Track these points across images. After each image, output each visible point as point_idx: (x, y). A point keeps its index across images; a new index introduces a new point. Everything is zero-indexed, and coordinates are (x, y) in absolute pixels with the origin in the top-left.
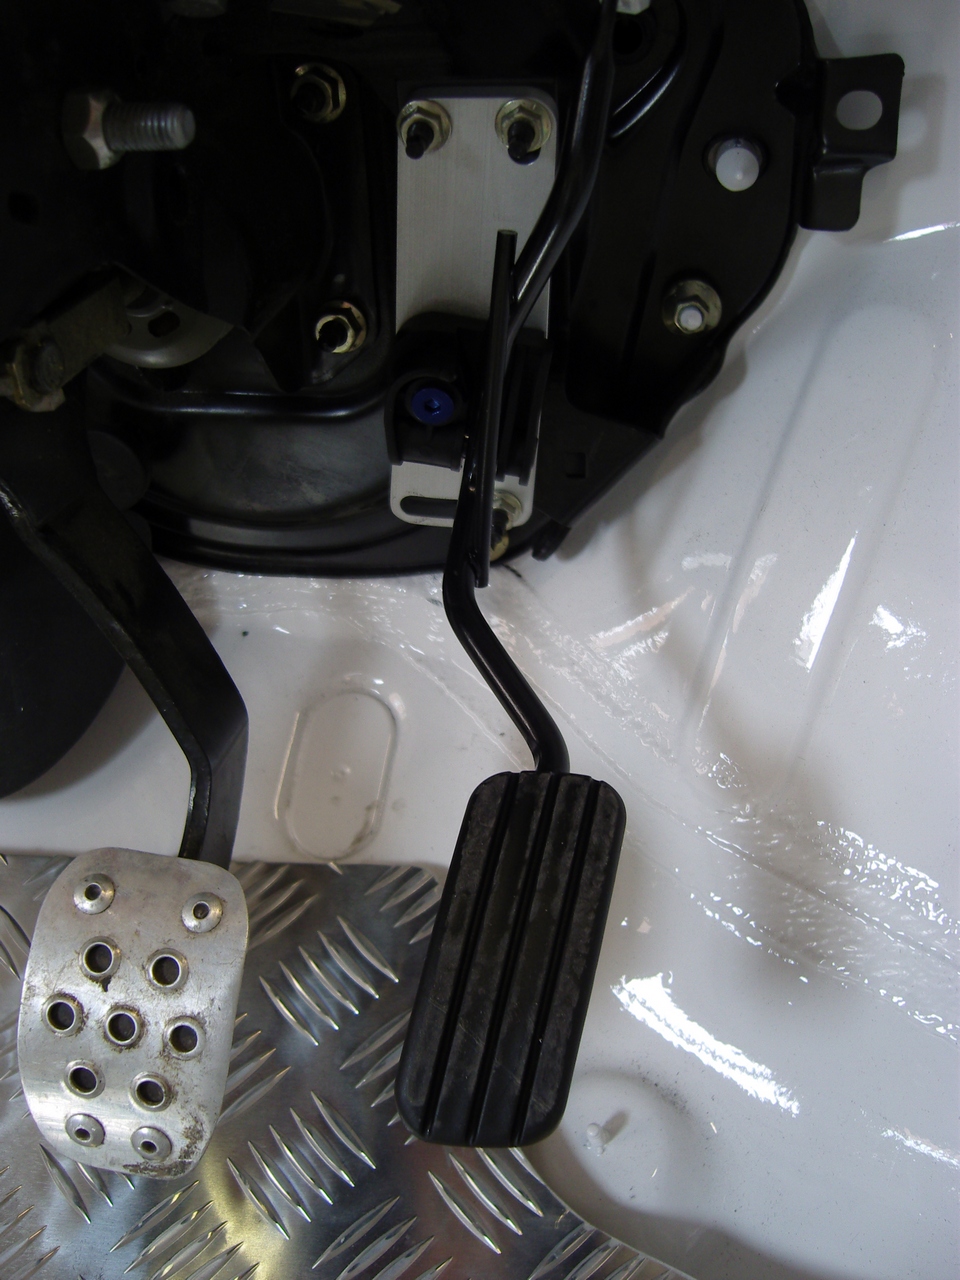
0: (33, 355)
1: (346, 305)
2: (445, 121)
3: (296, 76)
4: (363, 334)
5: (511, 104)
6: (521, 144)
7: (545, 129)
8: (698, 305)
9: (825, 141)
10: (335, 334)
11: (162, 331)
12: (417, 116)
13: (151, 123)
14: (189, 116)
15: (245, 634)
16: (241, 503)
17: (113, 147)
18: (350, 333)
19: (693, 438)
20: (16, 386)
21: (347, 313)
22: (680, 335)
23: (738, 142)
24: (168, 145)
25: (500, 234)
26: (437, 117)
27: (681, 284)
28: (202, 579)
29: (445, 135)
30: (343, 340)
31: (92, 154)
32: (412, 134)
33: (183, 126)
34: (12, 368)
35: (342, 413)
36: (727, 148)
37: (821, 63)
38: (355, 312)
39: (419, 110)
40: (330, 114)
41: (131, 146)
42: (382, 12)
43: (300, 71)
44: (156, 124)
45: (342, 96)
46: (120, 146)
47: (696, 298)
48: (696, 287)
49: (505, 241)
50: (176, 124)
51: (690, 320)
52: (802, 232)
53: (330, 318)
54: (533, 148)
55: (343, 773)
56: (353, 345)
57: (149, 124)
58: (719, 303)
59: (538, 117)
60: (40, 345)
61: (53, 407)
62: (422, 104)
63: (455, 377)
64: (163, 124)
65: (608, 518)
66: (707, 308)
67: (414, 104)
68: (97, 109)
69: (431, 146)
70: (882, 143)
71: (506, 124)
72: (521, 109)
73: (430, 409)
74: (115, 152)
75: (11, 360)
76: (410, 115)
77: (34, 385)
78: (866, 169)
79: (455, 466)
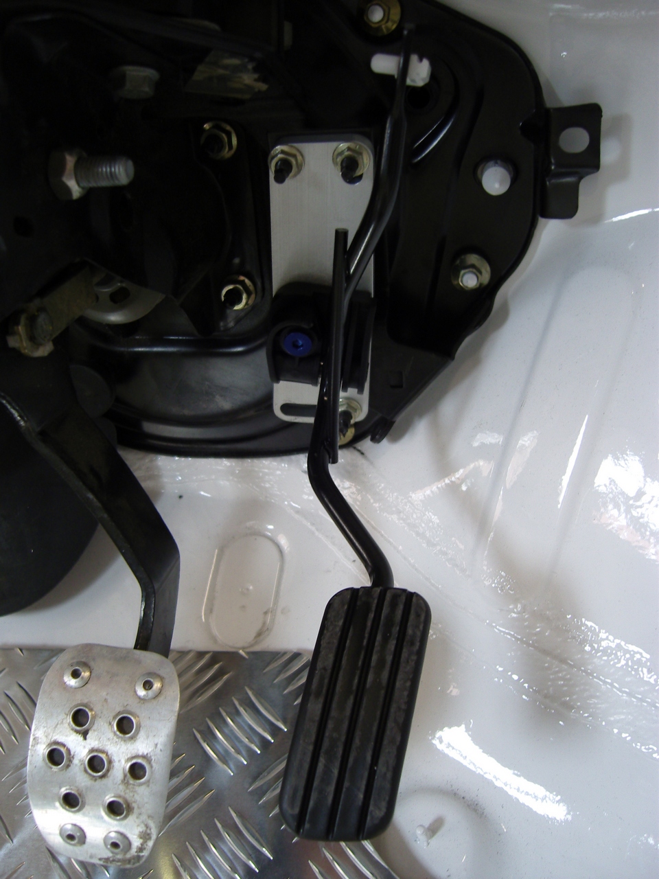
0: (32, 320)
1: (242, 278)
2: (299, 158)
3: (204, 130)
4: (253, 296)
5: (343, 146)
6: (349, 171)
7: (365, 161)
8: (474, 270)
9: (553, 161)
10: (234, 297)
11: (119, 300)
12: (280, 156)
13: (105, 169)
14: (130, 163)
15: (181, 497)
16: (175, 410)
17: (82, 185)
18: (244, 296)
19: (475, 359)
20: (21, 341)
21: (242, 283)
22: (463, 291)
23: (496, 163)
24: (117, 183)
25: (337, 232)
26: (294, 156)
27: (463, 257)
28: (151, 461)
29: (300, 168)
30: (240, 301)
31: (68, 190)
32: (278, 168)
33: (126, 171)
34: (18, 329)
35: (240, 349)
36: (489, 167)
37: (548, 111)
38: (247, 282)
39: (283, 152)
40: (227, 153)
41: (93, 184)
42: (256, 90)
43: (206, 126)
44: (108, 169)
45: (234, 141)
46: (86, 184)
47: (473, 266)
48: (473, 259)
49: (341, 235)
50: (121, 169)
51: (469, 281)
52: (542, 221)
53: (231, 287)
54: (358, 173)
55: (248, 589)
56: (247, 304)
57: (104, 170)
58: (488, 269)
59: (361, 154)
60: (36, 314)
61: (46, 354)
62: (285, 148)
63: (312, 325)
64: (113, 170)
65: (421, 413)
66: (480, 272)
67: (279, 148)
68: (70, 161)
69: (291, 175)
70: (590, 161)
71: (339, 159)
72: (349, 149)
73: (296, 346)
74: (83, 188)
75: (18, 324)
76: (277, 155)
77: (32, 338)
78: (581, 178)
79: (315, 384)
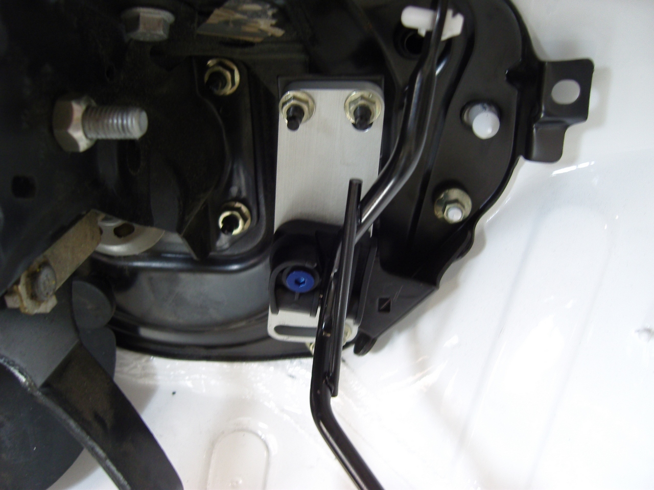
0: (33, 277)
1: (238, 205)
2: (311, 103)
3: (208, 67)
4: (249, 222)
5: (355, 94)
6: (362, 119)
7: (377, 111)
8: (459, 205)
9: (543, 108)
10: (231, 223)
11: (121, 234)
12: (293, 102)
13: (116, 121)
14: (144, 116)
15: (174, 393)
16: (170, 318)
17: (89, 136)
18: (241, 222)
20: (22, 301)
21: (239, 210)
23: (484, 108)
24: (128, 136)
25: (351, 183)
26: (306, 102)
27: (447, 191)
28: (147, 361)
29: (311, 112)
30: (237, 226)
31: (75, 143)
32: (291, 114)
33: (139, 123)
34: (18, 289)
35: (235, 267)
37: (542, 64)
38: (244, 209)
39: (294, 98)
40: (229, 90)
41: (102, 136)
42: (270, 34)
43: (210, 63)
44: (120, 121)
45: (237, 78)
46: (94, 136)
47: (456, 201)
48: (455, 193)
49: (355, 186)
50: (134, 122)
51: (455, 215)
52: (521, 159)
53: (227, 214)
54: (371, 122)
55: (237, 482)
56: (243, 229)
57: (115, 121)
58: (470, 203)
59: (374, 103)
60: (38, 270)
61: (48, 310)
62: (299, 94)
63: (316, 265)
64: (125, 122)
66: (464, 207)
67: (290, 94)
68: (78, 109)
69: (304, 119)
70: (580, 110)
71: (353, 108)
72: (362, 98)
73: (298, 283)
74: (91, 139)
75: (17, 283)
76: (289, 100)
77: (33, 296)
78: (566, 127)
